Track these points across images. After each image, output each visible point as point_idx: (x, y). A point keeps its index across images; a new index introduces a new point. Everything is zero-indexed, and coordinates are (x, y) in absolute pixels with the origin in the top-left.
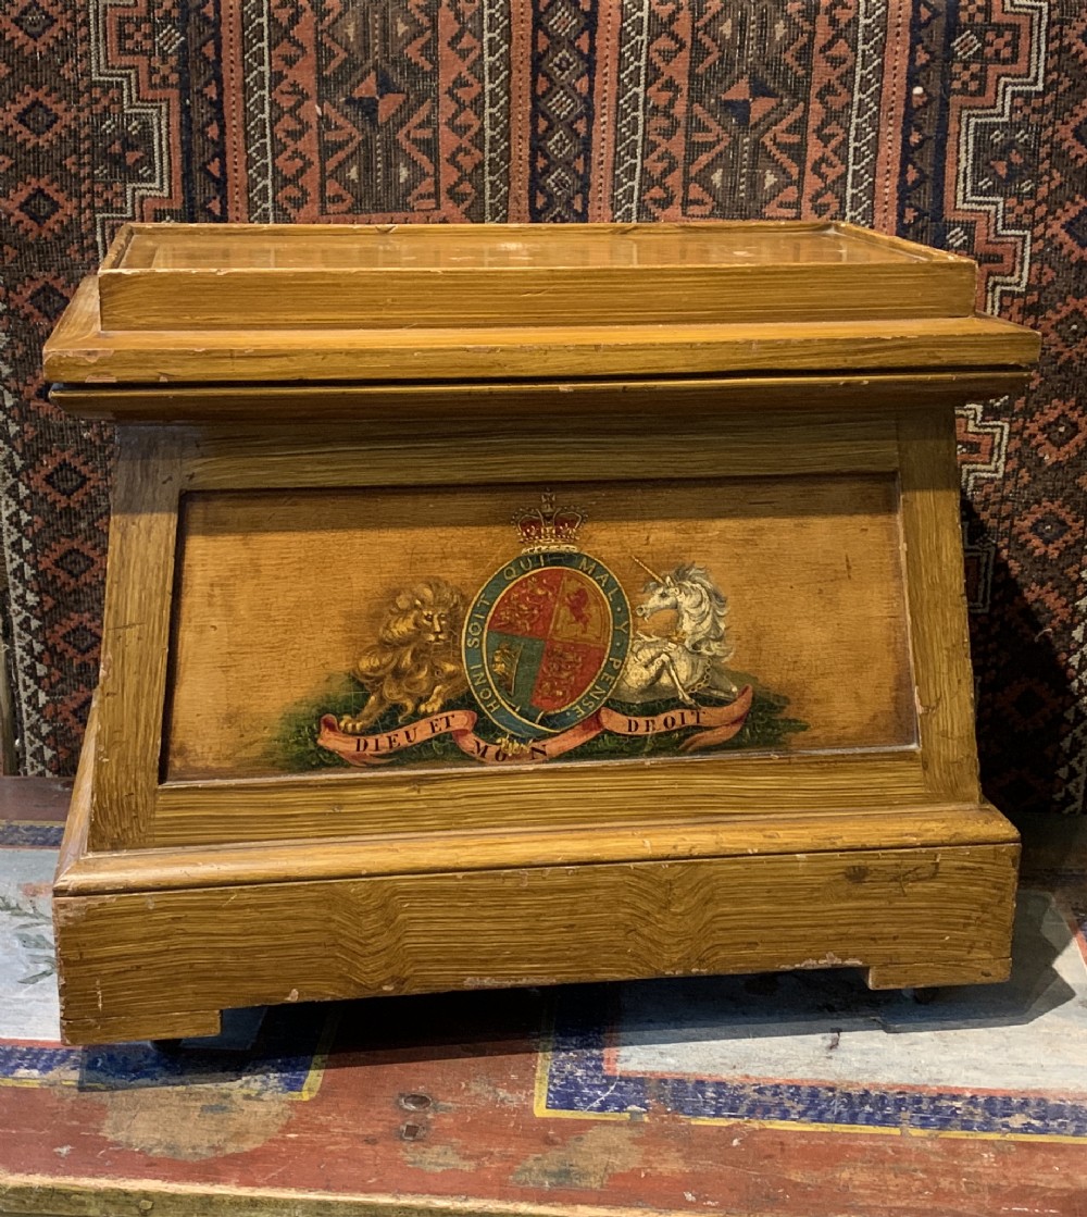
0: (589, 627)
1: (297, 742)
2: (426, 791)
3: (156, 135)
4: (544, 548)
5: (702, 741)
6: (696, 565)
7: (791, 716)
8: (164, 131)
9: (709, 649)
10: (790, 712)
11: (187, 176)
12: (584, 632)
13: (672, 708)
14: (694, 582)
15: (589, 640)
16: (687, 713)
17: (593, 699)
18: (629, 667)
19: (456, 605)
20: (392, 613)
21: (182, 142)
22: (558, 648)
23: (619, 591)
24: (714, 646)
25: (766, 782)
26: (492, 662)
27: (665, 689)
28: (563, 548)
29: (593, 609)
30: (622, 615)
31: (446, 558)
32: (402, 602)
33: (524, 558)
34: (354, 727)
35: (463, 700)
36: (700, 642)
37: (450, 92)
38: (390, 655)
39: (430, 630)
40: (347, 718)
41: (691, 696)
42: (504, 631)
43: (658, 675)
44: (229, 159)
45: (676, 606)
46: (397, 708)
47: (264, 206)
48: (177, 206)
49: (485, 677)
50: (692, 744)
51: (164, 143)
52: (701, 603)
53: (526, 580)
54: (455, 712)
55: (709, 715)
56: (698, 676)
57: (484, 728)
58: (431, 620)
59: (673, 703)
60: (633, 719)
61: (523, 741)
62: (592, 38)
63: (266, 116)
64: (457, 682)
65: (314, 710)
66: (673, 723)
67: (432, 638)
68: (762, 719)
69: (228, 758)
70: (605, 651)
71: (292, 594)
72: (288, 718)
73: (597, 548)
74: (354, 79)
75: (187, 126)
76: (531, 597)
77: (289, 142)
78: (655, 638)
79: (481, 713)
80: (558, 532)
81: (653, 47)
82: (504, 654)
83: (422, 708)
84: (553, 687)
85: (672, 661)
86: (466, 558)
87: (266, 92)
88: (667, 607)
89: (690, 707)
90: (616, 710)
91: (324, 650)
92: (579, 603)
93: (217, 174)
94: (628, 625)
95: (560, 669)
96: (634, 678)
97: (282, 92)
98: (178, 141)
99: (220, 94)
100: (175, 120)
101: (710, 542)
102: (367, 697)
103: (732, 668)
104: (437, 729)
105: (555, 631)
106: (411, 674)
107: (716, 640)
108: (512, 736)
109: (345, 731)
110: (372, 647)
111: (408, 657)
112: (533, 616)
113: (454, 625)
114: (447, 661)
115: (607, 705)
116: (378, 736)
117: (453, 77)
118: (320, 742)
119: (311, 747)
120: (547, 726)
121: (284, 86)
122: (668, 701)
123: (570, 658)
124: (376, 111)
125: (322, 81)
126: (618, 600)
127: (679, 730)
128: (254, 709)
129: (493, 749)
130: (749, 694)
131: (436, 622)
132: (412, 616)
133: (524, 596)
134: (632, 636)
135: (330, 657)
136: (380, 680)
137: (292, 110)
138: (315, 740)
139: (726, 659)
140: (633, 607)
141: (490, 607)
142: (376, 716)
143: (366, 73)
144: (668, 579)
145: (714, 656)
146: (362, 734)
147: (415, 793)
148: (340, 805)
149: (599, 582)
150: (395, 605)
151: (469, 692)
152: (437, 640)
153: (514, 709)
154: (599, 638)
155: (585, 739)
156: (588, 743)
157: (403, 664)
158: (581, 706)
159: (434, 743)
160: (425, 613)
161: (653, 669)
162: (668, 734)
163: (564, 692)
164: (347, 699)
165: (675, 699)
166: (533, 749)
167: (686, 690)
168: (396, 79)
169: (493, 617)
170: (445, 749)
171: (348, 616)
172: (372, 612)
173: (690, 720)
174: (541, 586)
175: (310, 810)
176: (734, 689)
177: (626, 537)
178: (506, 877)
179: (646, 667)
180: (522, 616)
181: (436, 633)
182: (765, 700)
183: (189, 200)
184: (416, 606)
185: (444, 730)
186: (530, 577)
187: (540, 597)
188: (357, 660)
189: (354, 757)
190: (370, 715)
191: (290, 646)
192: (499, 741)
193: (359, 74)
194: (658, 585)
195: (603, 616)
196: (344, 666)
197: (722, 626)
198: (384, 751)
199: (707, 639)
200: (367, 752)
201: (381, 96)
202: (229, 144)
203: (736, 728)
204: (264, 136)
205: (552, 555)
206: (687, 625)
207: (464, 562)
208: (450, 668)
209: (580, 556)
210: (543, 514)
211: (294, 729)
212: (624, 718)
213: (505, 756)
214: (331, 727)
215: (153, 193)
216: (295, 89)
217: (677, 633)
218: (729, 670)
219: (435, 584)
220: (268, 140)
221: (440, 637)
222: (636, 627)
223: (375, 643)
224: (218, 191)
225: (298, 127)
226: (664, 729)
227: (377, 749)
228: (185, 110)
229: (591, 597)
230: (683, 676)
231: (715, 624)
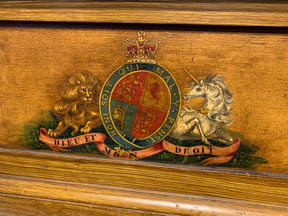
0: (159, 102)
1: (31, 138)
2: (81, 166)
4: (138, 61)
5: (212, 162)
6: (218, 75)
7: (259, 156)
9: (220, 119)
10: (259, 154)
12: (157, 104)
13: (198, 145)
14: (216, 84)
15: (159, 108)
16: (205, 148)
17: (160, 135)
18: (178, 123)
19: (96, 85)
20: (67, 86)
22: (144, 110)
23: (175, 86)
24: (223, 117)
25: (241, 186)
26: (113, 113)
27: (195, 135)
28: (148, 61)
29: (162, 93)
30: (176, 97)
31: (91, 62)
32: (72, 81)
33: (129, 65)
34: (53, 134)
35: (100, 128)
36: (215, 115)
38: (67, 105)
39: (85, 95)
40: (50, 130)
41: (208, 140)
42: (118, 99)
43: (192, 128)
45: (205, 96)
46: (71, 129)
49: (110, 119)
50: (206, 162)
52: (218, 95)
53: (129, 76)
54: (97, 134)
55: (216, 150)
56: (213, 131)
57: (109, 142)
58: (85, 91)
59: (199, 142)
60: (178, 147)
61: (126, 150)
64: (97, 120)
65: (37, 125)
66: (198, 151)
67: (86, 99)
68: (244, 155)
69: (4, 140)
70: (166, 114)
71: (24, 73)
72: (26, 127)
73: (166, 63)
76: (132, 85)
78: (192, 110)
79: (107, 135)
80: (146, 52)
82: (119, 111)
83: (82, 130)
84: (141, 128)
85: (200, 122)
86: (101, 63)
88: (200, 96)
89: (207, 145)
90: (170, 142)
91: (39, 100)
92: (155, 90)
94: (179, 103)
95: (145, 120)
96: (180, 128)
101: (226, 64)
102: (58, 122)
103: (231, 129)
104: (88, 140)
105: (143, 102)
106: (76, 115)
107: (225, 115)
108: (121, 147)
109: (50, 136)
110: (59, 101)
111: (75, 107)
112: (133, 93)
113: (95, 95)
114: (93, 110)
115: (166, 139)
116: (63, 140)
118: (40, 139)
119: (36, 140)
120: (137, 145)
122: (196, 141)
123: (150, 115)
126: (175, 90)
127: (201, 155)
128: (13, 122)
129: (113, 152)
130: (238, 143)
131: (87, 92)
132: (76, 89)
133: (129, 83)
134: (180, 108)
135: (42, 104)
136: (63, 116)
138: (38, 138)
139: (228, 125)
140: (182, 95)
141: (112, 87)
142: (62, 131)
144: (202, 81)
145: (223, 123)
146: (57, 138)
147: (77, 166)
148: (47, 166)
149: (166, 80)
150: (69, 82)
151: (102, 126)
152: (88, 100)
153: (123, 135)
154: (164, 108)
155: (155, 153)
156: (156, 155)
157: (73, 109)
158: (154, 138)
159: (87, 146)
160: (82, 88)
161: (190, 125)
162: (195, 156)
163: (146, 131)
164: (50, 122)
165: (200, 141)
166: (131, 154)
167: (206, 137)
169: (113, 93)
170: (92, 149)
171: (48, 85)
172: (59, 84)
173: (207, 151)
174: (137, 80)
175: (34, 167)
176: (231, 140)
177: (180, 58)
178: (110, 210)
179: (187, 124)
180: (128, 93)
181: (87, 97)
182: (246, 147)
184: (78, 84)
185: (91, 141)
186: (131, 75)
187: (136, 85)
188: (53, 106)
189: (54, 147)
190: (59, 131)
191: (25, 97)
192: (115, 148)
194: (196, 84)
195: (167, 97)
196: (47, 108)
197: (229, 108)
198: (66, 146)
199: (220, 114)
200: (59, 146)
203: (230, 158)
205: (142, 64)
206: (210, 106)
207: (100, 64)
208: (94, 114)
209: (156, 66)
210: (139, 42)
211: (29, 132)
212: (174, 146)
213: (118, 155)
214: (44, 134)
217: (204, 109)
218: (229, 131)
219: (87, 74)
221: (90, 99)
222: (183, 104)
223: (60, 99)
226: (193, 154)
227: (63, 145)
229: (161, 87)
230: (205, 130)
231: (225, 107)
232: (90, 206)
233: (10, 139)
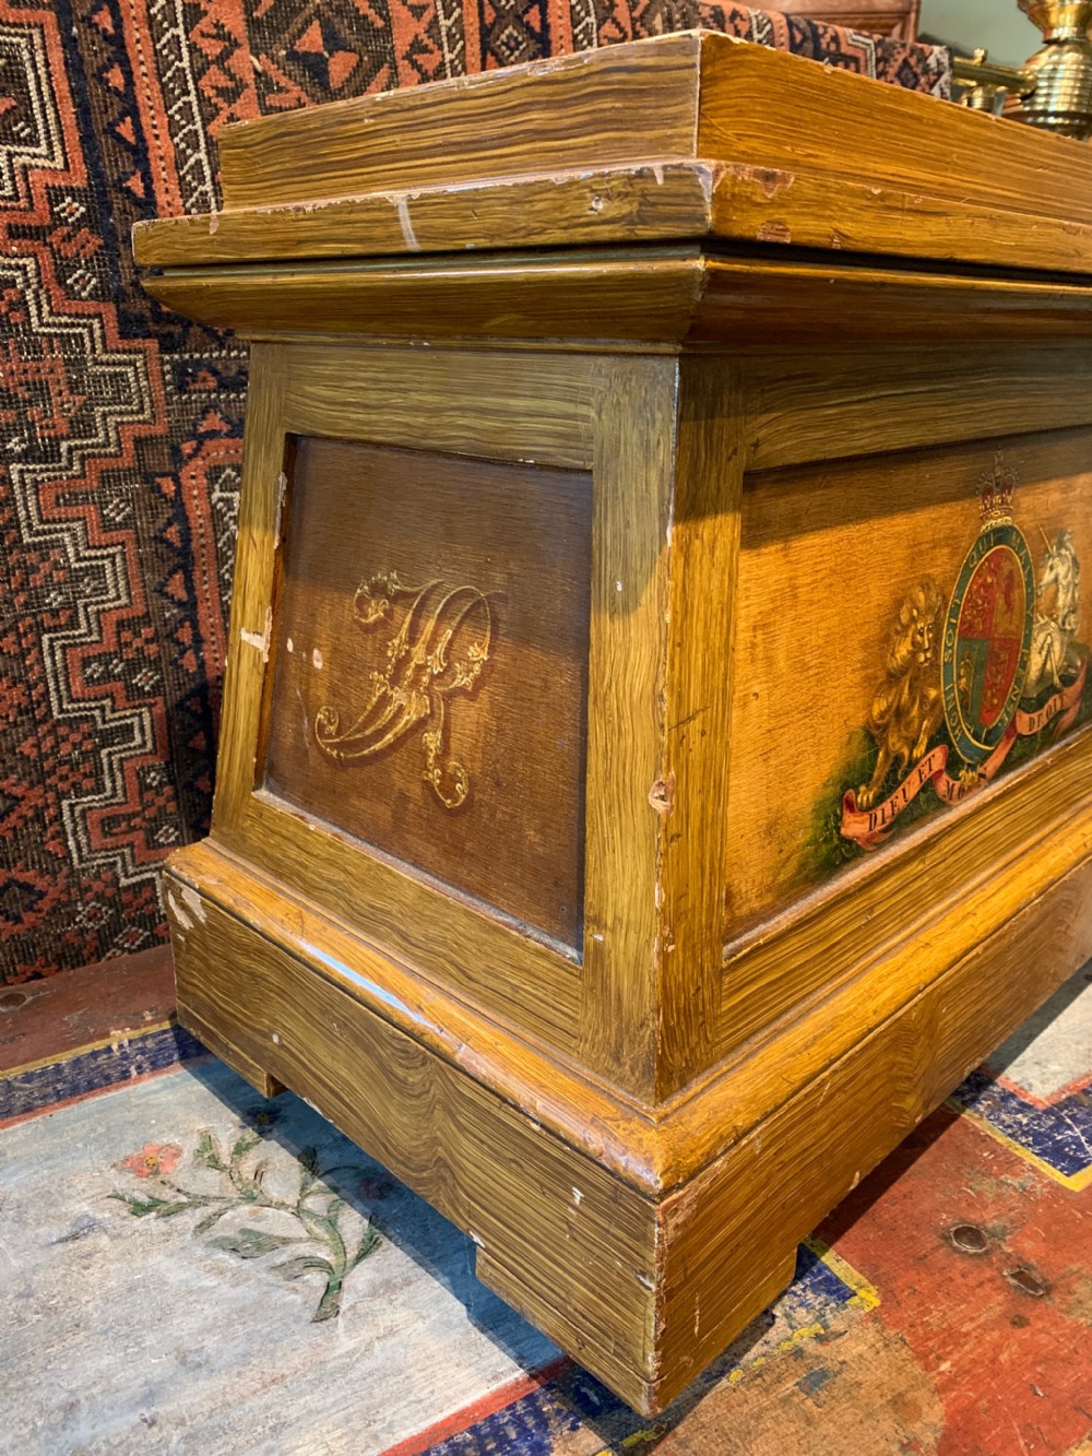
0: (1013, 616)
1: (825, 840)
3: (31, 76)
4: (993, 523)
5: (1064, 724)
6: (1068, 529)
8: (42, 71)
9: (1069, 623)
11: (87, 140)
12: (1010, 623)
13: (1050, 696)
14: (1066, 549)
15: (1012, 632)
16: (1057, 698)
17: (1012, 702)
18: (1031, 656)
19: (939, 610)
20: (896, 632)
21: (72, 91)
22: (996, 646)
23: (1031, 568)
24: (1072, 619)
26: (959, 677)
27: (1047, 676)
28: (1004, 521)
29: (1017, 593)
30: (1030, 596)
31: (934, 548)
32: (904, 616)
33: (982, 538)
34: (867, 799)
35: (940, 733)
36: (1065, 616)
37: (407, 57)
38: (894, 691)
39: (922, 647)
40: (862, 789)
41: (1059, 678)
42: (966, 636)
43: (1045, 662)
44: (145, 120)
45: (1056, 579)
46: (897, 761)
47: (201, 188)
48: (79, 182)
49: (954, 697)
50: (1059, 730)
51: (45, 88)
52: (1068, 572)
53: (981, 566)
54: (935, 750)
55: (1067, 696)
56: (1064, 656)
57: (952, 763)
58: (923, 635)
59: (1051, 689)
60: (1032, 716)
61: (973, 767)
62: (543, 12)
63: (185, 64)
64: (937, 710)
65: (838, 789)
66: (1050, 712)
67: (923, 658)
69: (768, 889)
70: (1020, 641)
71: (823, 625)
72: (818, 809)
74: (293, 29)
75: (74, 67)
76: (984, 588)
77: (222, 103)
78: (1045, 619)
79: (950, 745)
80: (1002, 501)
81: (602, 32)
82: (966, 665)
83: (914, 753)
84: (992, 695)
85: (1052, 643)
86: (947, 545)
87: (180, 31)
88: (1052, 581)
89: (1058, 691)
90: (1023, 710)
91: (846, 700)
92: (1009, 588)
93: (132, 139)
94: (1033, 607)
95: (997, 673)
96: (1033, 668)
97: (203, 35)
98: (65, 87)
99: (118, 25)
100: (57, 56)
101: (1076, 501)
102: (877, 754)
104: (923, 777)
105: (995, 626)
106: (908, 712)
107: (1072, 612)
108: (968, 764)
109: (861, 808)
110: (882, 684)
111: (906, 690)
112: (984, 610)
113: (937, 637)
114: (932, 685)
115: (1019, 706)
116: (884, 804)
117: (410, 39)
118: (842, 831)
119: (836, 840)
120: (987, 744)
121: (204, 25)
122: (1047, 690)
123: (1003, 657)
124: (326, 72)
125: (253, 24)
126: (1029, 580)
127: (1053, 718)
128: (790, 807)
129: (956, 787)
130: (1085, 667)
131: (925, 636)
132: (910, 633)
133: (980, 585)
134: (1034, 620)
135: (851, 709)
136: (886, 727)
137: (221, 59)
138: (838, 830)
139: (1076, 632)
141: (960, 606)
142: (882, 778)
143: (308, 22)
144: (1055, 548)
145: (1071, 631)
146: (873, 807)
148: (871, 910)
149: (1021, 560)
150: (899, 621)
151: (944, 721)
152: (926, 659)
153: (970, 732)
154: (1017, 627)
155: (1007, 750)
156: (1008, 753)
157: (903, 700)
158: (1006, 713)
159: (921, 795)
160: (919, 626)
161: (1043, 655)
162: (1048, 726)
163: (998, 700)
164: (863, 762)
165: (1052, 685)
166: (979, 775)
167: (1057, 673)
168: (345, 33)
169: (961, 619)
170: (927, 800)
171: (865, 646)
172: (882, 634)
173: (1058, 705)
174: (989, 571)
175: (849, 929)
176: (1079, 663)
177: (1036, 502)
179: (1040, 653)
180: (978, 613)
181: (925, 651)
183: (95, 173)
184: (913, 618)
185: (927, 776)
186: (984, 562)
187: (988, 586)
188: (871, 706)
189: (867, 840)
190: (879, 778)
191: (820, 704)
192: (960, 774)
193: (299, 21)
194: (1050, 557)
195: (1021, 600)
196: (861, 718)
197: (1077, 595)
198: (887, 822)
199: (1069, 612)
200: (876, 829)
201: (331, 54)
202: (141, 99)
203: (1078, 705)
204: (186, 92)
205: (998, 531)
206: (1061, 599)
207: (946, 550)
208: (933, 694)
209: (1012, 530)
210: (995, 479)
211: (822, 822)
212: (1028, 717)
213: (963, 792)
214: (851, 807)
215: (40, 162)
216: (221, 34)
217: (1056, 609)
218: (1077, 645)
219: (927, 585)
220: (192, 98)
221: (928, 655)
223: (884, 677)
224: (136, 163)
225: (231, 84)
226: (1046, 720)
227: (883, 821)
228: (69, 43)
229: (1016, 579)
230: (1056, 658)
231: (1073, 595)
232: (979, 949)
233: (781, 878)
